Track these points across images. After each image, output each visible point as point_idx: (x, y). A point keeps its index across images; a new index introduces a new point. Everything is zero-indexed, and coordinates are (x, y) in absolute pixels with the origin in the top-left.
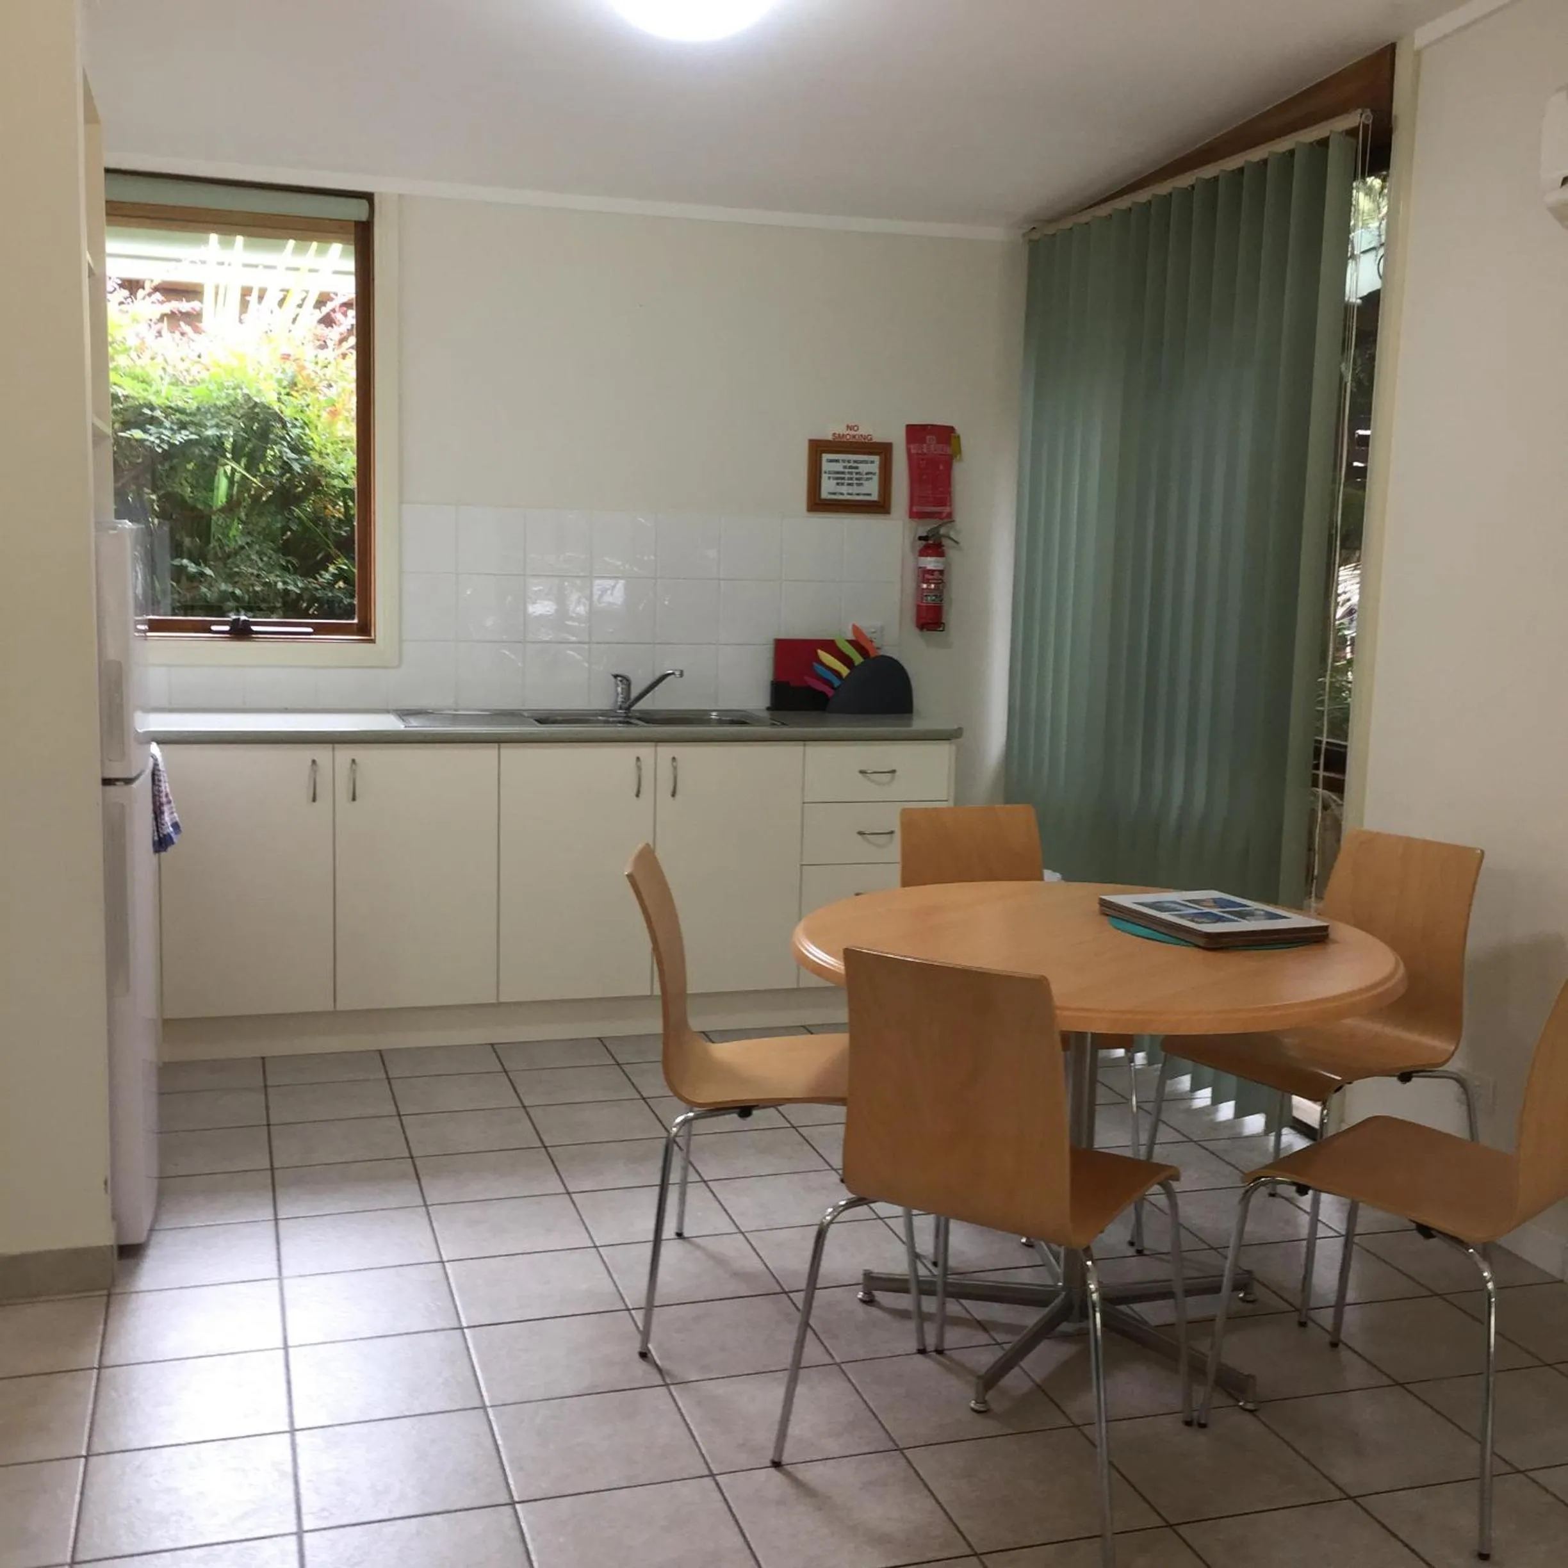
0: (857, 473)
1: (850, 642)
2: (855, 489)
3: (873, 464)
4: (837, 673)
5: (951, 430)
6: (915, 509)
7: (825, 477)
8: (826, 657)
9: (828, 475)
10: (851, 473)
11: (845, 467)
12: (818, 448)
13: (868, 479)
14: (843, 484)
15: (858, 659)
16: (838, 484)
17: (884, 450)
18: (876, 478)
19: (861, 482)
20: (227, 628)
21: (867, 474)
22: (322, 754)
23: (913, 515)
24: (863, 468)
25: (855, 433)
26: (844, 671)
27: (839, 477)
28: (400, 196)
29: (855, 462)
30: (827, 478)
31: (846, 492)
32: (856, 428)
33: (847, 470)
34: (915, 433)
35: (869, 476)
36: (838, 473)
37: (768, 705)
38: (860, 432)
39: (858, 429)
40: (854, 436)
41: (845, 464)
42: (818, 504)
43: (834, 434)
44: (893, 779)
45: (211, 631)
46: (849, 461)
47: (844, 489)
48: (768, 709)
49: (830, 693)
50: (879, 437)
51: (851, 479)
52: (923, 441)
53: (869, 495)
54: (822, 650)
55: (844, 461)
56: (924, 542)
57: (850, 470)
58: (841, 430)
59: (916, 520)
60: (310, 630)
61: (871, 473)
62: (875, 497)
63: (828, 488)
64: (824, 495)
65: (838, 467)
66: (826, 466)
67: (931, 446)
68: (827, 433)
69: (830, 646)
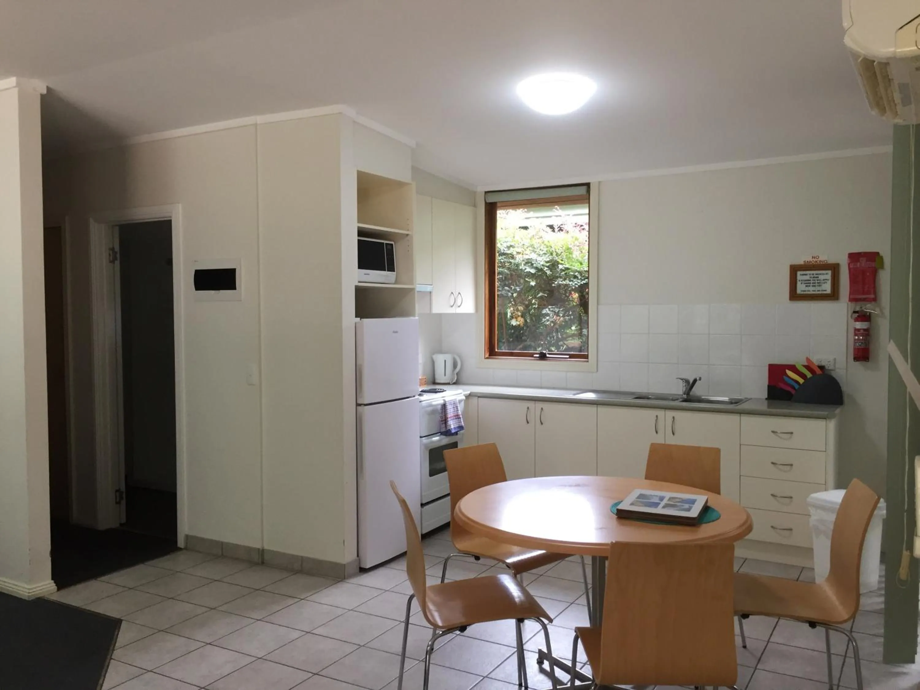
0: (818, 280)
1: (805, 366)
2: (819, 288)
3: (827, 275)
4: (797, 382)
5: (878, 254)
6: (851, 297)
7: (799, 284)
8: (790, 373)
9: (801, 282)
10: (814, 280)
11: (811, 277)
12: (794, 270)
13: (824, 283)
14: (809, 286)
15: (809, 375)
16: (806, 286)
17: (835, 268)
18: (829, 283)
19: (820, 284)
20: (538, 356)
21: (824, 280)
22: (531, 404)
23: (851, 300)
24: (821, 277)
25: (817, 260)
26: (801, 381)
27: (807, 283)
28: (600, 182)
29: (817, 274)
30: (800, 284)
31: (811, 290)
32: (817, 257)
33: (812, 279)
34: (854, 257)
35: (825, 281)
36: (806, 280)
37: (766, 397)
38: (820, 259)
39: (819, 257)
40: (816, 262)
41: (810, 276)
42: (794, 296)
43: (804, 261)
44: (791, 438)
45: (533, 357)
46: (813, 274)
47: (811, 288)
48: (766, 399)
49: (793, 392)
50: (832, 260)
51: (815, 283)
52: (858, 261)
53: (825, 291)
54: (789, 370)
55: (810, 274)
56: (857, 315)
57: (814, 279)
58: (809, 259)
59: (854, 302)
60: (568, 356)
61: (826, 280)
62: (829, 291)
63: (801, 288)
64: (799, 291)
65: (807, 277)
66: (799, 277)
67: (863, 263)
68: (800, 261)
69: (793, 368)
